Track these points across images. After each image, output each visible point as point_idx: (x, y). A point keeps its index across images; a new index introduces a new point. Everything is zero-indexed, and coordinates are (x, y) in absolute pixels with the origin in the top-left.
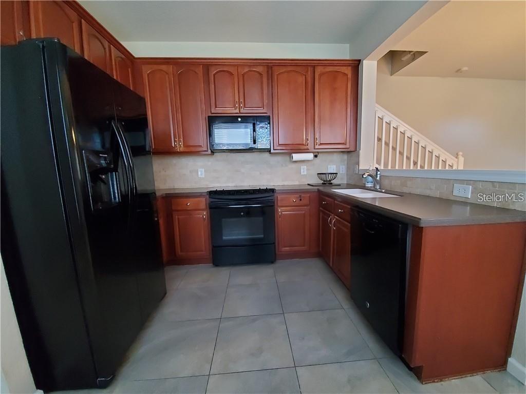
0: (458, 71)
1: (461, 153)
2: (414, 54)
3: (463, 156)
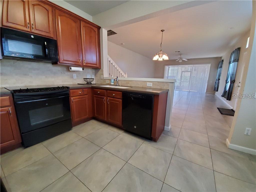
0: (122, 44)
1: (126, 73)
2: (111, 32)
3: (127, 74)
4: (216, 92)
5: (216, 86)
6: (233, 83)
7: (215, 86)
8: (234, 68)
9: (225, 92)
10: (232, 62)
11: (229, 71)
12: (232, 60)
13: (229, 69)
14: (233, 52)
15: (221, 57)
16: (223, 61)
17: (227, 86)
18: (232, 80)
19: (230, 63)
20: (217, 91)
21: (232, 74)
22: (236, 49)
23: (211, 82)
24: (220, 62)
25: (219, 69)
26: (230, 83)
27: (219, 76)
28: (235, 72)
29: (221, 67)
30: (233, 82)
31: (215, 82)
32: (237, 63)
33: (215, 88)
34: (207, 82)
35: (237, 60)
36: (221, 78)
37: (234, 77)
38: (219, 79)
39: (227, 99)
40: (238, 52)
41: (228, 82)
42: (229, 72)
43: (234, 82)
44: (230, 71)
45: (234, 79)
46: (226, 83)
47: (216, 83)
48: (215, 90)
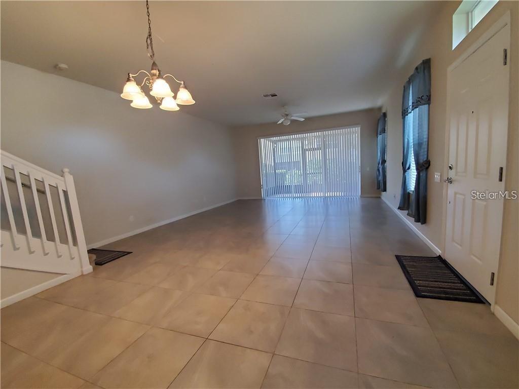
1: (66, 170)
4: (384, 193)
5: (381, 178)
6: (424, 170)
7: (377, 179)
8: (420, 126)
9: (406, 196)
10: (410, 111)
11: (406, 137)
12: (410, 103)
13: (406, 131)
14: (410, 81)
15: (380, 109)
16: (385, 115)
17: (407, 180)
18: (421, 161)
19: (405, 113)
20: (385, 190)
21: (416, 142)
22: (417, 68)
23: (368, 169)
24: (379, 120)
25: (380, 137)
26: (417, 169)
27: (383, 153)
28: (425, 136)
29: (384, 131)
30: (424, 167)
31: (377, 168)
32: (425, 108)
33: (379, 183)
34: (358, 170)
35: (425, 99)
36: (388, 157)
37: (426, 153)
38: (384, 161)
39: (418, 220)
40: (424, 72)
41: (409, 168)
42: (406, 140)
43: (427, 168)
44: (409, 136)
45: (426, 156)
46: (405, 171)
47: (379, 170)
48: (379, 188)
